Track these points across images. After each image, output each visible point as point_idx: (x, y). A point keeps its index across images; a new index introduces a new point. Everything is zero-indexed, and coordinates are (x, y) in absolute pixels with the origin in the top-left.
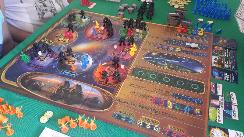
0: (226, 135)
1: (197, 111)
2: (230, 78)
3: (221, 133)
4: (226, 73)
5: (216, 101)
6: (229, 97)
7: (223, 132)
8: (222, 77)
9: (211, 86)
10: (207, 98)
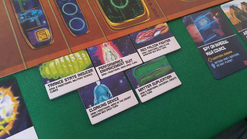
0: (9, 127)
1: (44, 35)
2: (221, 56)
3: (8, 115)
4: (226, 42)
5: (116, 53)
6: (157, 75)
7: (13, 117)
8: (205, 39)
9: (153, 27)
10: (103, 36)
